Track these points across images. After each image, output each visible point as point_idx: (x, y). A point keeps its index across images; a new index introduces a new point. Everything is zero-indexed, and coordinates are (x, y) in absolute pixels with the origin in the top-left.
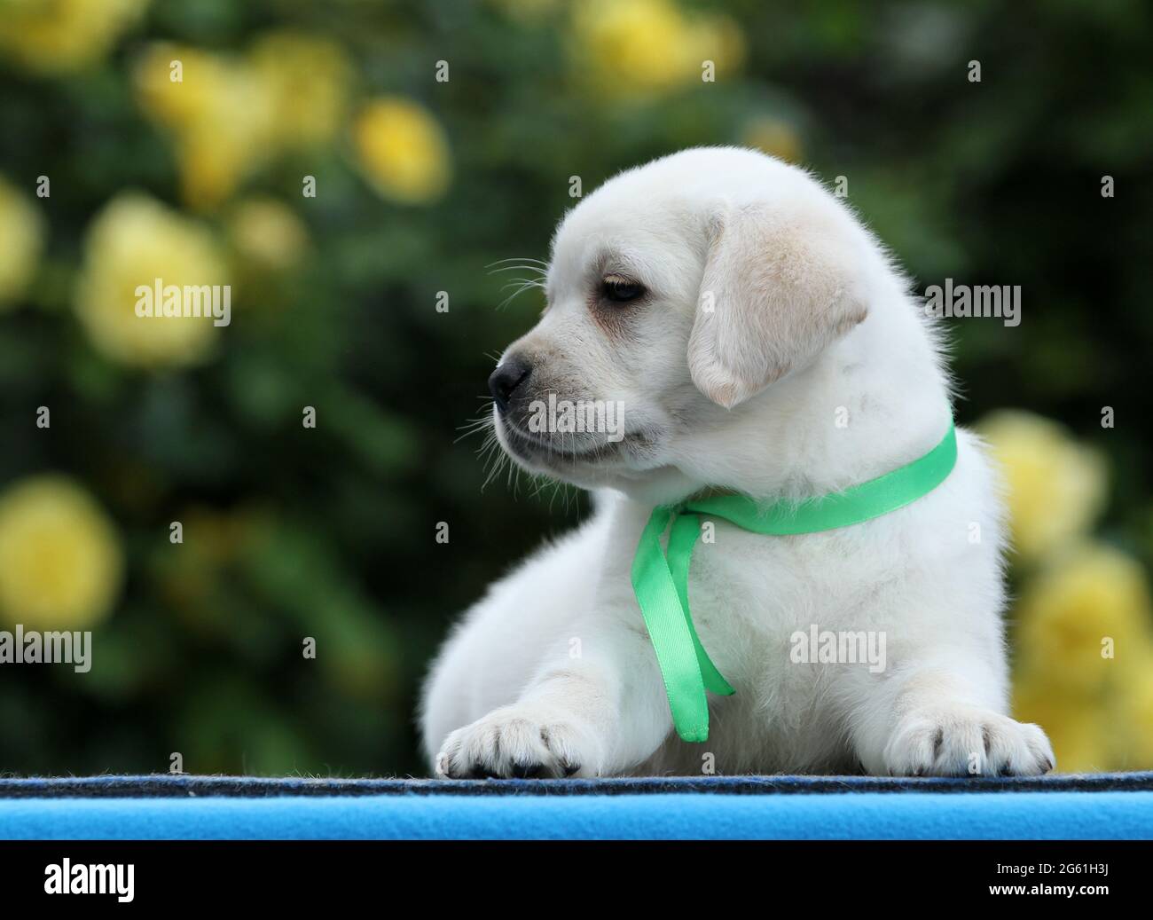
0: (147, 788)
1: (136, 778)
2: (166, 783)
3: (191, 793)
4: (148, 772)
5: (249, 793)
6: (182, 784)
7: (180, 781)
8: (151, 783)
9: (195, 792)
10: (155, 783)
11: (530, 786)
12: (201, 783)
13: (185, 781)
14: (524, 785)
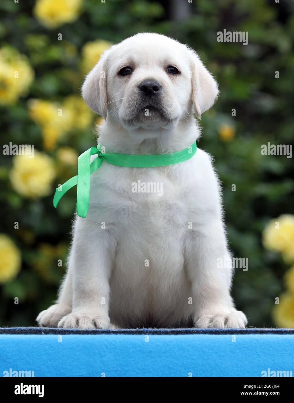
0: (29, 331)
1: (25, 328)
2: (35, 330)
3: (43, 333)
4: (29, 326)
5: (61, 333)
6: (40, 330)
7: (39, 329)
8: (30, 330)
9: (44, 333)
10: (31, 329)
11: (150, 331)
12: (46, 330)
13: (41, 329)
14: (148, 330)
